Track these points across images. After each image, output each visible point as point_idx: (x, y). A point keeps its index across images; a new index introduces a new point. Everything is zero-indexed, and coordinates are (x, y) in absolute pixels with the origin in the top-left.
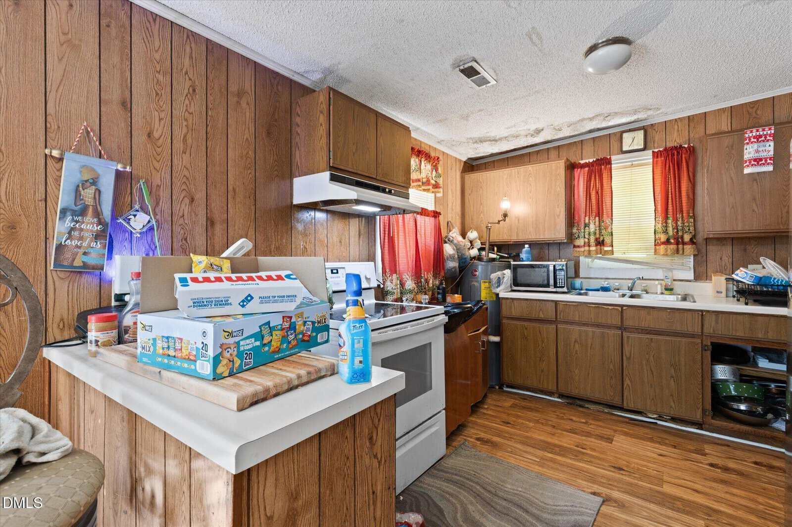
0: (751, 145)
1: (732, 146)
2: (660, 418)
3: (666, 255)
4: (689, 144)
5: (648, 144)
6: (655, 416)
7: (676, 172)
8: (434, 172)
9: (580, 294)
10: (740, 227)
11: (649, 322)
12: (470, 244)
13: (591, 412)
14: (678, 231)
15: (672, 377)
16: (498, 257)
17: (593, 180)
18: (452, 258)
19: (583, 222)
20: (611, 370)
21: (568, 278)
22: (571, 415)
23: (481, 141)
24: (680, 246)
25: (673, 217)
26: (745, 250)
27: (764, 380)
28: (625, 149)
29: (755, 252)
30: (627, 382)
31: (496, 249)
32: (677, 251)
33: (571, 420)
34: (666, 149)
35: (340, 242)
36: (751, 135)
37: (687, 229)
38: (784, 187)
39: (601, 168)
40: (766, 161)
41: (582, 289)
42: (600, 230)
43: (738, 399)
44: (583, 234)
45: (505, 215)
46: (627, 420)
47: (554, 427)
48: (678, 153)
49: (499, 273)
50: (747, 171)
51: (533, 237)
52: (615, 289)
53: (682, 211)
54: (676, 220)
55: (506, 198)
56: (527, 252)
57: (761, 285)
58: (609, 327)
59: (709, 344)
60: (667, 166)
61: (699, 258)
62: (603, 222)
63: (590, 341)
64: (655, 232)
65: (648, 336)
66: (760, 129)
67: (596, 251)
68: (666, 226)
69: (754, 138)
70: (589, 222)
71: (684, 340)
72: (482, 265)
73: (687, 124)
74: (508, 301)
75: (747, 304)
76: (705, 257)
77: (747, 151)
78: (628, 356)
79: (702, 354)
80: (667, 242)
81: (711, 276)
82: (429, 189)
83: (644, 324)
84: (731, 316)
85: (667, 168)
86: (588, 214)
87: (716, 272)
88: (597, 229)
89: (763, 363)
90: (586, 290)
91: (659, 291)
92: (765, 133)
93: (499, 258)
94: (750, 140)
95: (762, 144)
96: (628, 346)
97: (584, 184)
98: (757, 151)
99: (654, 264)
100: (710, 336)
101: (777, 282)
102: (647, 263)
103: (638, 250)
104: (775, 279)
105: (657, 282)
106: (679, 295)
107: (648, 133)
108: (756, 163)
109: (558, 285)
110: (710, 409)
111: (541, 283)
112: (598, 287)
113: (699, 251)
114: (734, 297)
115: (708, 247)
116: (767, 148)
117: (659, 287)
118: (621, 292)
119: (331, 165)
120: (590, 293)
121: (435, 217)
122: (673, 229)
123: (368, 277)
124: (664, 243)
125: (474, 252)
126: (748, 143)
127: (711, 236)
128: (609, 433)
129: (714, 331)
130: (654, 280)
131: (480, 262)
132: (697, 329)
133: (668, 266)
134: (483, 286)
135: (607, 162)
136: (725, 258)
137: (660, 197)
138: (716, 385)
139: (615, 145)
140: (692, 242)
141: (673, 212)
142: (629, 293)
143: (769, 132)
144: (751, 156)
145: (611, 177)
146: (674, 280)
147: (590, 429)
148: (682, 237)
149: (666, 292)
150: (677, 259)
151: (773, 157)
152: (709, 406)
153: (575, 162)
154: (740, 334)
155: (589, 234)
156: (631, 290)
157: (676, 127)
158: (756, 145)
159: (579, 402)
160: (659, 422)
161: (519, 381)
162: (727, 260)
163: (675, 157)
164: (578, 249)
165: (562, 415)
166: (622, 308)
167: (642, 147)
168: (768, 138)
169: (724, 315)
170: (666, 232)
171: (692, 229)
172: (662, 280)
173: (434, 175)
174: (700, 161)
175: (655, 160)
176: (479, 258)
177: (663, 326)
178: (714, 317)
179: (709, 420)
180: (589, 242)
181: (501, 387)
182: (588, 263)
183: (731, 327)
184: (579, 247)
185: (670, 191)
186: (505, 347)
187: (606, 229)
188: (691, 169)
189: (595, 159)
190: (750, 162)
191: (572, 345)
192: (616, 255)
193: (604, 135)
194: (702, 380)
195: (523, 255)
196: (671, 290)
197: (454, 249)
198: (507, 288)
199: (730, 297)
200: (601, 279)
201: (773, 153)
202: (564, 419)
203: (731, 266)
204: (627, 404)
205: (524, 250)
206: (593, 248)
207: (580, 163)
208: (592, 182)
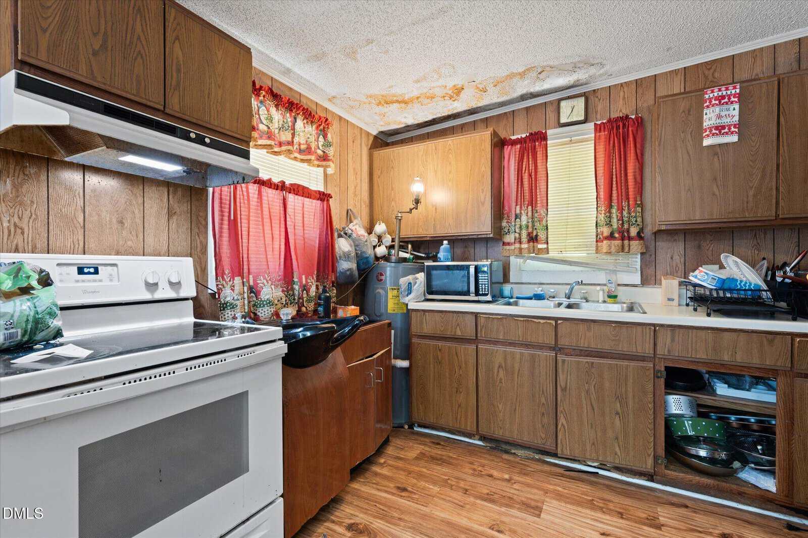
0: (711, 109)
1: (689, 111)
2: (602, 467)
3: (609, 253)
4: (637, 114)
5: (589, 115)
6: (595, 464)
7: (622, 150)
8: (321, 139)
9: (509, 304)
10: (698, 215)
11: (589, 340)
12: (377, 241)
13: (518, 460)
14: (623, 223)
15: (617, 413)
16: (412, 256)
17: (525, 160)
18: (347, 256)
19: (513, 213)
20: (543, 404)
21: (492, 283)
22: (493, 468)
23: (386, 101)
24: (626, 242)
25: (618, 206)
26: (699, 247)
27: (723, 411)
28: (563, 120)
29: (711, 249)
30: (562, 421)
31: (410, 246)
32: (623, 248)
33: (491, 476)
34: (610, 121)
35: (121, 222)
36: (711, 95)
37: (633, 220)
38: (751, 163)
39: (535, 146)
40: (730, 129)
41: (512, 298)
42: (533, 222)
43: (695, 441)
44: (513, 228)
45: (417, 201)
46: (561, 471)
47: (466, 491)
48: (624, 125)
49: (410, 278)
50: (707, 142)
51: (453, 231)
52: (550, 297)
53: (628, 199)
54: (621, 210)
55: (418, 179)
56: (446, 250)
57: (724, 290)
58: (541, 347)
59: (663, 369)
60: (612, 142)
61: (647, 256)
62: (537, 212)
63: (517, 366)
64: (596, 225)
65: (590, 360)
66: (723, 88)
67: (528, 249)
68: (610, 217)
69: (715, 100)
70: (521, 213)
71: (633, 364)
72: (391, 267)
73: (634, 90)
74: (419, 314)
75: (709, 315)
76: (653, 256)
77: (709, 116)
78: (563, 386)
79: (654, 382)
80: (611, 237)
81: (661, 280)
82: (310, 160)
83: (583, 344)
84: (690, 331)
85: (611, 145)
86: (519, 203)
87: (666, 274)
88: (530, 221)
89: (722, 389)
90: (517, 298)
91: (601, 299)
92: (729, 92)
93: (413, 258)
94: (710, 102)
95: (725, 107)
96: (563, 374)
97: (515, 166)
98: (719, 117)
99: (595, 265)
100: (665, 359)
101: (745, 285)
102: (587, 264)
103: (577, 248)
104: (741, 281)
105: (598, 288)
106: (624, 303)
107: (590, 102)
108: (717, 132)
109: (481, 292)
110: (664, 456)
111: (460, 289)
112: (530, 294)
113: (647, 248)
114: (687, 305)
115: (657, 243)
116: (732, 113)
117: (601, 293)
118: (557, 300)
119: (19, 58)
120: (521, 301)
121: (322, 200)
122: (618, 220)
123: (174, 280)
124: (607, 238)
125: (381, 251)
126: (708, 107)
127: (663, 228)
128: (536, 497)
129: (669, 351)
130: (594, 285)
131: (388, 264)
132: (648, 350)
133: (611, 267)
134: (391, 294)
135: (543, 137)
136: (676, 257)
137: (603, 181)
138: (670, 422)
139: (551, 116)
140: (640, 236)
141: (618, 199)
142: (566, 302)
143: (733, 92)
144: (711, 122)
145: (547, 156)
146: (619, 285)
147: (512, 491)
148: (628, 231)
149: (609, 300)
150: (622, 258)
151: (738, 124)
152: (661, 452)
153: (505, 138)
154: (702, 355)
155: (521, 227)
156: (569, 298)
157: (622, 94)
158: (717, 109)
159: (504, 447)
160: (601, 472)
161: (431, 420)
162: (678, 260)
163: (621, 130)
164: (508, 247)
165: (480, 468)
166: (556, 322)
167: (582, 118)
168: (733, 99)
169: (681, 330)
170: (609, 224)
171: (639, 220)
172: (605, 285)
173: (321, 144)
174: (648, 136)
175: (598, 134)
176: (386, 258)
177: (607, 346)
178: (669, 333)
179: (662, 469)
180: (520, 238)
181: (411, 427)
182: (520, 265)
183: (690, 347)
184: (509, 244)
185: (614, 173)
186: (415, 374)
187: (540, 221)
188: (638, 146)
189: (528, 135)
190: (711, 131)
191: (496, 371)
192: (552, 254)
193: (538, 105)
194: (654, 417)
195: (441, 255)
196: (616, 297)
197: (351, 246)
198: (417, 297)
199: (683, 305)
200: (535, 284)
201: (737, 119)
202: (481, 476)
203: (683, 267)
204: (562, 450)
205: (442, 247)
206: (525, 246)
207: (511, 139)
208: (524, 163)
